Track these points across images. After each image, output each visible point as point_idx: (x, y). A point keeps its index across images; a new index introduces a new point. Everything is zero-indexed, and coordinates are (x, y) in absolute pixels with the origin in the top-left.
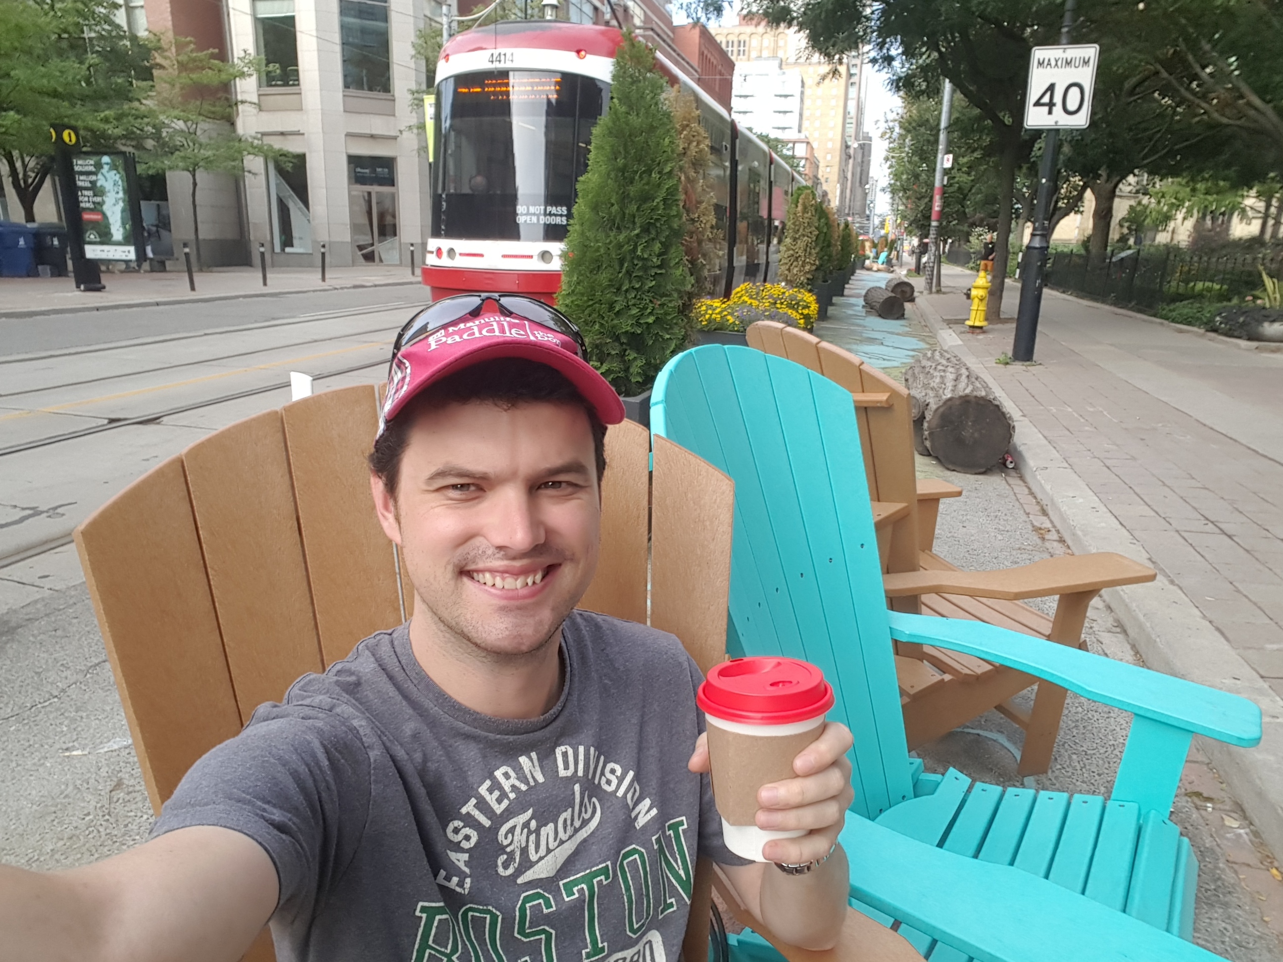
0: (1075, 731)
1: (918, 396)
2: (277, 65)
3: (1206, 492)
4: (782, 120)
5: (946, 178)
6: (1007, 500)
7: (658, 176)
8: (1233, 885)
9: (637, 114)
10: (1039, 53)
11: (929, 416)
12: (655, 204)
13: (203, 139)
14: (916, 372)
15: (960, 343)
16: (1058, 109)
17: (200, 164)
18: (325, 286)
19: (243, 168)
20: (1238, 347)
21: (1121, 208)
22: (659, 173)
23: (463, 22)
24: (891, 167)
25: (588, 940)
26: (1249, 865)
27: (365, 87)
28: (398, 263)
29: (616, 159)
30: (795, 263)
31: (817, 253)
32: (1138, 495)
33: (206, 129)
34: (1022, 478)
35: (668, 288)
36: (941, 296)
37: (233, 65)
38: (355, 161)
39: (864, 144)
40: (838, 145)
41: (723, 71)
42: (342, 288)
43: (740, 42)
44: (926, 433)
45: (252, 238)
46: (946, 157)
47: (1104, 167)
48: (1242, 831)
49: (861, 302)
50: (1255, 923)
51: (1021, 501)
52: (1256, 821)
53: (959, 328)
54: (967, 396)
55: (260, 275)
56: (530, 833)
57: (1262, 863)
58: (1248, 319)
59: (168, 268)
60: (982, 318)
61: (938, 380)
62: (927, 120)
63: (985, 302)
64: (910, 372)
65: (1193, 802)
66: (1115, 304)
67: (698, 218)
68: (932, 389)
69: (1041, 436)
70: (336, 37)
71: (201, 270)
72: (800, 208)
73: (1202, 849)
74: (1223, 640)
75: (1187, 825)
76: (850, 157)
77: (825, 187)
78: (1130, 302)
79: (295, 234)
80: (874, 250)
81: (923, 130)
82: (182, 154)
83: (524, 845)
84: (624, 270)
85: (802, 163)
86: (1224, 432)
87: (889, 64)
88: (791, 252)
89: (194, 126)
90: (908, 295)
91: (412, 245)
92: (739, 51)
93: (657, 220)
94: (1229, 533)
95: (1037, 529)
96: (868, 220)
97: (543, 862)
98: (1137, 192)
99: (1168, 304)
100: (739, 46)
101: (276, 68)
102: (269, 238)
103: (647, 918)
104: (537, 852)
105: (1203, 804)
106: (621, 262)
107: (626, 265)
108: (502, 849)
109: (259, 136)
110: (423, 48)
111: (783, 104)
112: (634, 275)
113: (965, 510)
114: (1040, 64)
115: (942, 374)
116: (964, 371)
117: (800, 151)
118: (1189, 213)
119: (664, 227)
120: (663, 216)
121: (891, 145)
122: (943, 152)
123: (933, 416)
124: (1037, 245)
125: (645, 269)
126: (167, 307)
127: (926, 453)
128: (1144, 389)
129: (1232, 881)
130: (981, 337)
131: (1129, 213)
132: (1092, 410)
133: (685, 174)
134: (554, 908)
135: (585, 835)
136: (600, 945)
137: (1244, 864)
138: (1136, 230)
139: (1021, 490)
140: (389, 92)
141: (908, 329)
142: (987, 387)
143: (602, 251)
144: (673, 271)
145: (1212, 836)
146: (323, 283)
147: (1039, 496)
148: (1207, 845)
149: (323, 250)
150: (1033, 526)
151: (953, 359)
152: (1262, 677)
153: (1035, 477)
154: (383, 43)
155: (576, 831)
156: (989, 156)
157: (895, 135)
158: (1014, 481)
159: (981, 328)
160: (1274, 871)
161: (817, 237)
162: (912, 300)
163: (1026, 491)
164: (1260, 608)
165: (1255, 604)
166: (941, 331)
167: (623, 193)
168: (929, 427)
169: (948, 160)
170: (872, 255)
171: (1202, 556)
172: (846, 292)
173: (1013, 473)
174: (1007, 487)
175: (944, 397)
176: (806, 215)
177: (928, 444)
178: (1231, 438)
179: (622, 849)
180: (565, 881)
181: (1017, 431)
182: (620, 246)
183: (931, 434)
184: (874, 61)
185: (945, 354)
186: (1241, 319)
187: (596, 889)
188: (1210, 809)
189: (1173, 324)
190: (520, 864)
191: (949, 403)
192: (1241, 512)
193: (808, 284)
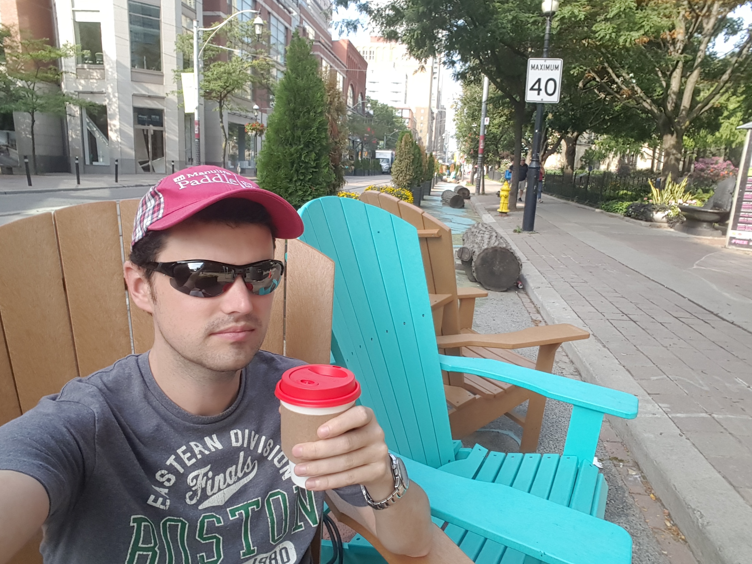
0: (552, 428)
1: (469, 248)
2: (89, 51)
3: (624, 299)
4: (396, 97)
5: (486, 130)
6: (518, 305)
7: (314, 114)
8: (631, 505)
9: (302, 79)
10: (532, 62)
11: (475, 259)
12: (312, 131)
13: (39, 93)
14: (469, 235)
15: (494, 221)
16: (543, 92)
17: (37, 109)
18: (117, 185)
19: (66, 112)
20: (641, 225)
21: (580, 151)
22: (314, 112)
23: (206, 31)
24: (456, 124)
25: (244, 545)
26: (640, 494)
27: (145, 67)
28: (164, 172)
29: (289, 104)
30: (401, 175)
31: (413, 169)
32: (588, 301)
33: (40, 88)
34: (527, 294)
35: (320, 180)
36: (485, 196)
37: (59, 49)
38: (138, 111)
39: (442, 111)
40: (427, 111)
41: (361, 67)
42: (128, 187)
43: (370, 52)
44: (474, 268)
45: (71, 155)
46: (486, 119)
47: (570, 127)
48: (637, 476)
49: (440, 198)
50: (641, 523)
51: (526, 306)
52: (645, 471)
53: (494, 213)
54: (495, 247)
55: (76, 177)
56: (208, 479)
57: (646, 492)
58: (646, 210)
59: (14, 173)
60: (506, 208)
61: (480, 238)
62: (475, 98)
63: (508, 199)
64: (465, 235)
65: (613, 463)
66: (578, 202)
67: (339, 141)
68: (477, 243)
69: (537, 271)
70: (127, 36)
71: (36, 174)
72: (403, 143)
73: (617, 487)
74: (630, 375)
75: (610, 475)
76: (434, 119)
77: (420, 135)
78: (586, 201)
79: (100, 152)
80: (448, 171)
81: (473, 103)
82: (24, 101)
83: (204, 486)
84: (294, 169)
85: (407, 121)
86: (633, 268)
87: (453, 65)
88: (398, 168)
89: (32, 85)
90: (466, 195)
91: (173, 162)
92: (370, 57)
93: (313, 140)
94: (635, 320)
95: (534, 321)
96: (445, 154)
97: (215, 496)
98: (589, 143)
99: (605, 202)
100: (370, 54)
101: (87, 53)
102: (82, 156)
103: (284, 533)
104: (212, 490)
105: (618, 463)
106: (292, 163)
107: (295, 165)
108: (190, 488)
109: (77, 93)
110: (181, 45)
111: (396, 88)
112: (300, 171)
113: (495, 311)
114: (533, 67)
115: (482, 235)
116: (494, 234)
117: (406, 114)
118: (616, 154)
119: (318, 144)
120: (317, 138)
121: (457, 113)
122: (484, 116)
123: (478, 258)
124: (534, 167)
125: (306, 168)
126: (11, 195)
127: (474, 280)
128: (592, 246)
129: (631, 503)
130: (506, 218)
131: (585, 154)
132: (565, 257)
133: (331, 115)
134: (223, 524)
135: (246, 482)
136: (252, 548)
137: (637, 493)
138: (589, 163)
139: (526, 300)
140: (160, 70)
141: (466, 214)
142: (507, 242)
143: (281, 157)
144: (323, 170)
145: (622, 480)
146: (116, 183)
147: (535, 303)
148: (620, 485)
149: (116, 163)
150: (532, 319)
151: (489, 228)
152: (649, 394)
153: (533, 292)
154: (156, 41)
155: (239, 479)
156: (510, 119)
157: (459, 106)
158: (522, 295)
159: (506, 213)
160: (652, 495)
161: (413, 159)
162: (469, 198)
163: (529, 301)
164: (649, 358)
165: (647, 357)
166: (484, 215)
167: (293, 124)
168: (475, 265)
169: (487, 120)
170: (447, 173)
171: (621, 332)
172: (431, 193)
173: (522, 291)
174: (519, 299)
175: (483, 248)
176: (407, 147)
177: (475, 274)
178: (637, 272)
179: (270, 491)
180: (231, 508)
181: (523, 268)
182: (291, 155)
183: (476, 269)
184: (444, 63)
185: (485, 225)
186: (642, 210)
187: (250, 513)
188: (621, 466)
189: (608, 213)
190: (200, 497)
191: (486, 251)
192: (641, 309)
193: (408, 187)
